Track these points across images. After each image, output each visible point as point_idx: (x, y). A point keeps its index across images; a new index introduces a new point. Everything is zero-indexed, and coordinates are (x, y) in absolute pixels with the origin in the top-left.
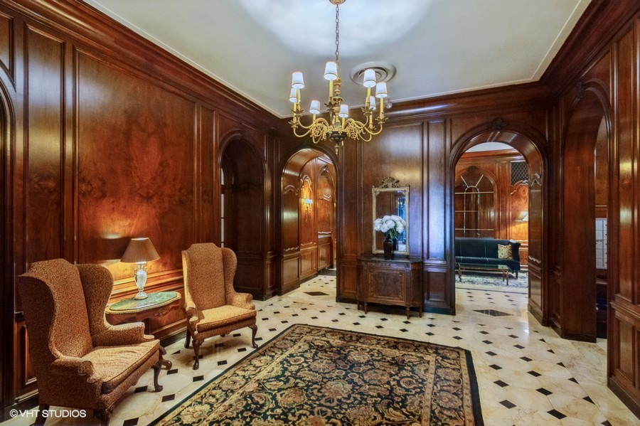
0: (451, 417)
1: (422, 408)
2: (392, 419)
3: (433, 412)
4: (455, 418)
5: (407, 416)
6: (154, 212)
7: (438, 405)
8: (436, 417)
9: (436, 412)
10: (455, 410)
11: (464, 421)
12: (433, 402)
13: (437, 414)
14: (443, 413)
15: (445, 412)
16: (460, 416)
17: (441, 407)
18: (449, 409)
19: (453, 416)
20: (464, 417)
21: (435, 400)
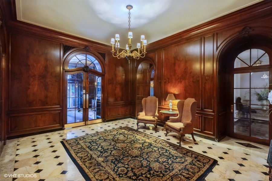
0: (95, 169)
1: (107, 165)
2: (110, 157)
3: (102, 167)
4: (93, 170)
5: (107, 160)
6: (182, 86)
7: (103, 170)
8: (99, 165)
9: (101, 167)
10: (96, 173)
11: (90, 171)
12: (105, 170)
13: (100, 167)
14: (99, 168)
15: (98, 169)
16: (93, 172)
17: (101, 170)
18: (98, 171)
19: (94, 170)
20: (91, 172)
21: (106, 171)
